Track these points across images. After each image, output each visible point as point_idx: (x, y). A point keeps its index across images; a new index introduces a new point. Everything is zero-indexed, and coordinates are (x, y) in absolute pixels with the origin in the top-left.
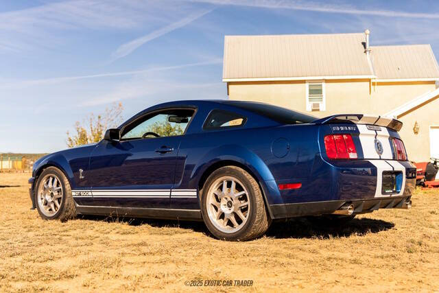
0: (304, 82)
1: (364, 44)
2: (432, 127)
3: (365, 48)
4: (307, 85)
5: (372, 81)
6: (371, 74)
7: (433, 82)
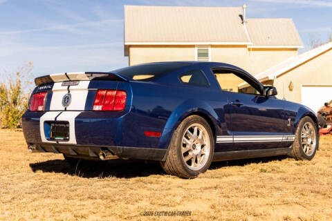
0: (193, 46)
1: (241, 16)
2: (303, 86)
3: (242, 19)
4: (196, 49)
5: (248, 47)
6: (248, 41)
7: (296, 49)
